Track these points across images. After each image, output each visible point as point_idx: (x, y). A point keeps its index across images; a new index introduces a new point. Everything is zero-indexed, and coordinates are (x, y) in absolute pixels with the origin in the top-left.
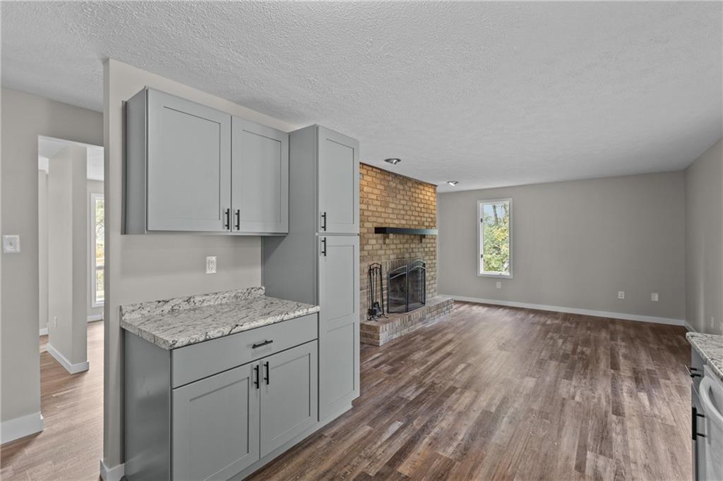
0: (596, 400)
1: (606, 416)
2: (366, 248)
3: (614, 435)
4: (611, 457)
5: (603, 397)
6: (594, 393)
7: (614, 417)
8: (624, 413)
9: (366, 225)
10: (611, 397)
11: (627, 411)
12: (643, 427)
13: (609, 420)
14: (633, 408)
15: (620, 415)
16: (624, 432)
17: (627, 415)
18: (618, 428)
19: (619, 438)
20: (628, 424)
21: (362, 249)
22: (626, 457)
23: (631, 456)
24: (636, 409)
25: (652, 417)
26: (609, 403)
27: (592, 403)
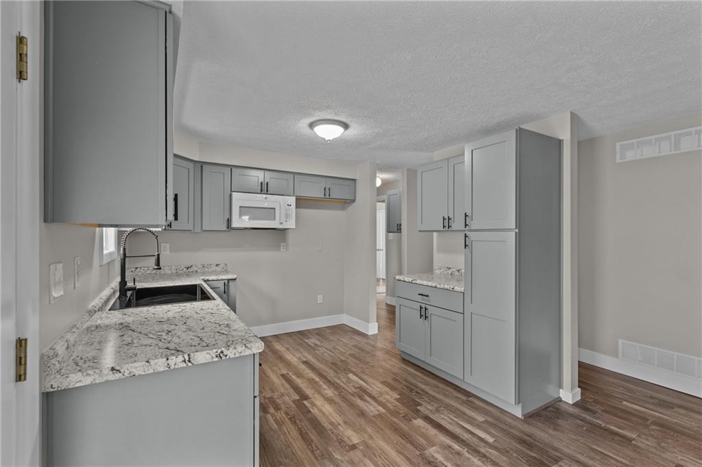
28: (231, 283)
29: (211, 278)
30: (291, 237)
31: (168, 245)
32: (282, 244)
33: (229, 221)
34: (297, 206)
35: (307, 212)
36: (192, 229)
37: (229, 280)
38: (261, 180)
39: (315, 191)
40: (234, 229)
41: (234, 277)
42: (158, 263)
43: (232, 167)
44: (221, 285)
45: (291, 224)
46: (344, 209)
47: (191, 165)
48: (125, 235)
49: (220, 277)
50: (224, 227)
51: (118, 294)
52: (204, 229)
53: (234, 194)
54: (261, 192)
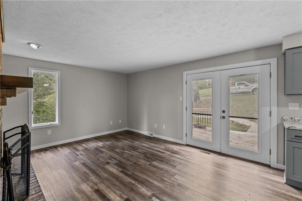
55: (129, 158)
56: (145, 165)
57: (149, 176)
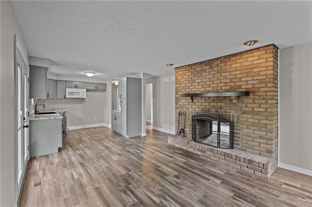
0: (91, 164)
1: (84, 161)
2: (179, 103)
3: (80, 158)
4: (78, 154)
5: (89, 167)
6: (93, 166)
7: (82, 162)
8: (80, 164)
9: (179, 93)
10: (87, 168)
11: (79, 166)
12: (73, 163)
13: (83, 161)
14: (78, 168)
15: (81, 163)
16: (77, 160)
17: (79, 164)
18: (79, 160)
19: (78, 158)
20: (77, 162)
21: (176, 103)
22: (75, 155)
23: (74, 156)
24: (77, 168)
25: (71, 168)
26: (86, 165)
27: (91, 162)
28: (65, 113)
29: (59, 111)
30: (86, 100)
31: (47, 103)
32: (83, 102)
33: (65, 96)
34: (87, 91)
35: (90, 93)
36: (54, 98)
37: (64, 112)
38: (75, 84)
39: (93, 87)
40: (67, 98)
41: (66, 111)
42: (44, 106)
43: (66, 81)
44: (62, 113)
45: (85, 97)
46: (104, 92)
47: (53, 81)
48: (36, 100)
49: (62, 111)
50: (64, 98)
51: (34, 113)
52: (57, 98)
53: (67, 89)
54: (75, 88)
55: (151, 183)
56: (135, 170)
57: (136, 162)
